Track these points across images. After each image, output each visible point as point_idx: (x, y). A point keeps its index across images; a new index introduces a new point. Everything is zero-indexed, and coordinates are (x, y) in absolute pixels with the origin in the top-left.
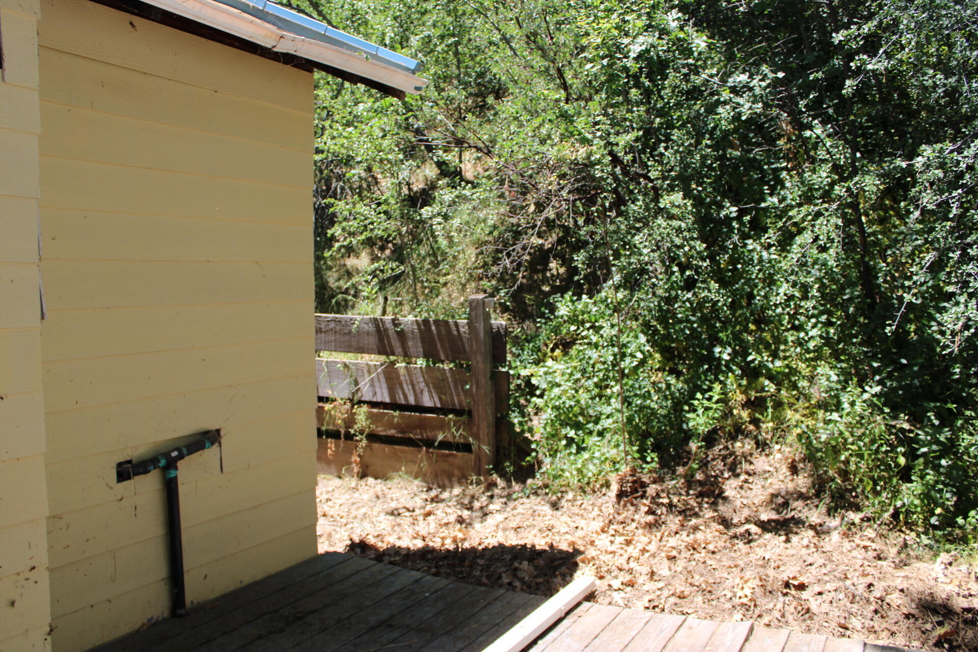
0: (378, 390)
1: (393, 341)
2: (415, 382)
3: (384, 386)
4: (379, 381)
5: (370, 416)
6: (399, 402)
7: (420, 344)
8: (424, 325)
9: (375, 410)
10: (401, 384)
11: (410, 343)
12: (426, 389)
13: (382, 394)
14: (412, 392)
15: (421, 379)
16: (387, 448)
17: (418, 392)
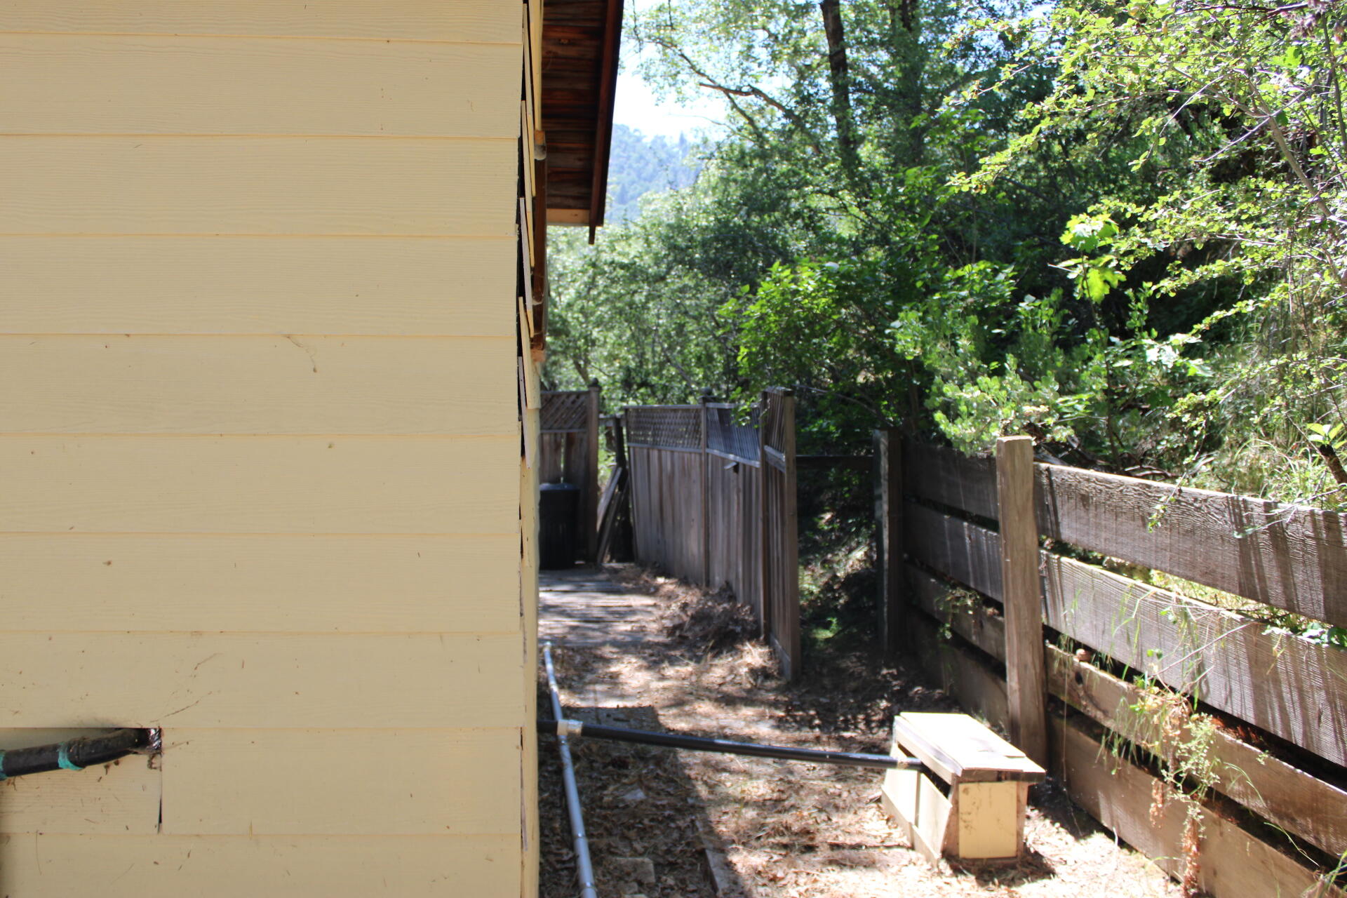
0: (1236, 687)
1: (1265, 563)
2: (1306, 686)
3: (1247, 679)
4: (1238, 664)
5: (1216, 749)
6: (1272, 730)
7: (1318, 582)
8: (1328, 528)
9: (1229, 737)
10: (1277, 682)
11: (1299, 577)
12: (1327, 712)
13: (1242, 697)
14: (1298, 711)
15: (1318, 682)
16: (1249, 843)
17: (1312, 714)
